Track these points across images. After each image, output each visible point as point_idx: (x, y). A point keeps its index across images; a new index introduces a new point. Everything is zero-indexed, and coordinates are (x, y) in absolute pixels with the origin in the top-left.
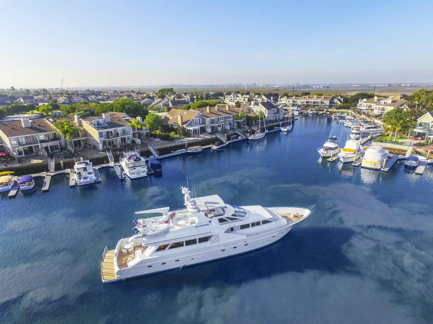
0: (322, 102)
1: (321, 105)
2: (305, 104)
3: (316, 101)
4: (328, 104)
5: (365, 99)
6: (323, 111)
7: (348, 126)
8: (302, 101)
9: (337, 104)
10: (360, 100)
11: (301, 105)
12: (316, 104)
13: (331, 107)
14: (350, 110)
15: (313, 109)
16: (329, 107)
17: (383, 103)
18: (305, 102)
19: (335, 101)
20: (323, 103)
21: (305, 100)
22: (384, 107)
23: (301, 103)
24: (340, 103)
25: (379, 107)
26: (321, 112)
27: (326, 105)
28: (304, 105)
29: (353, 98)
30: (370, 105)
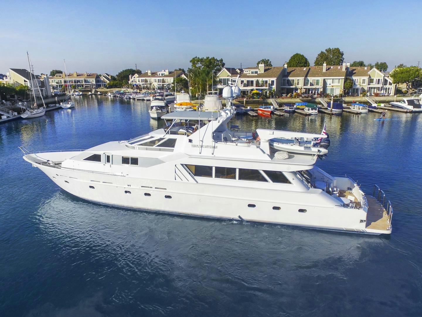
0: (85, 81)
1: (86, 84)
2: (63, 83)
3: (78, 79)
4: (94, 83)
5: (136, 74)
6: (91, 91)
7: (140, 98)
8: (57, 80)
9: (104, 82)
10: (130, 76)
11: (57, 86)
12: (79, 83)
13: (98, 86)
14: (123, 88)
15: (77, 90)
16: (96, 86)
17: (161, 75)
18: (63, 82)
19: (102, 79)
20: (88, 82)
21: (61, 78)
22: (164, 78)
23: (57, 83)
24: (108, 82)
25: (158, 80)
26: (90, 93)
27: (93, 85)
28: (62, 85)
29: (123, 75)
30: (146, 79)
